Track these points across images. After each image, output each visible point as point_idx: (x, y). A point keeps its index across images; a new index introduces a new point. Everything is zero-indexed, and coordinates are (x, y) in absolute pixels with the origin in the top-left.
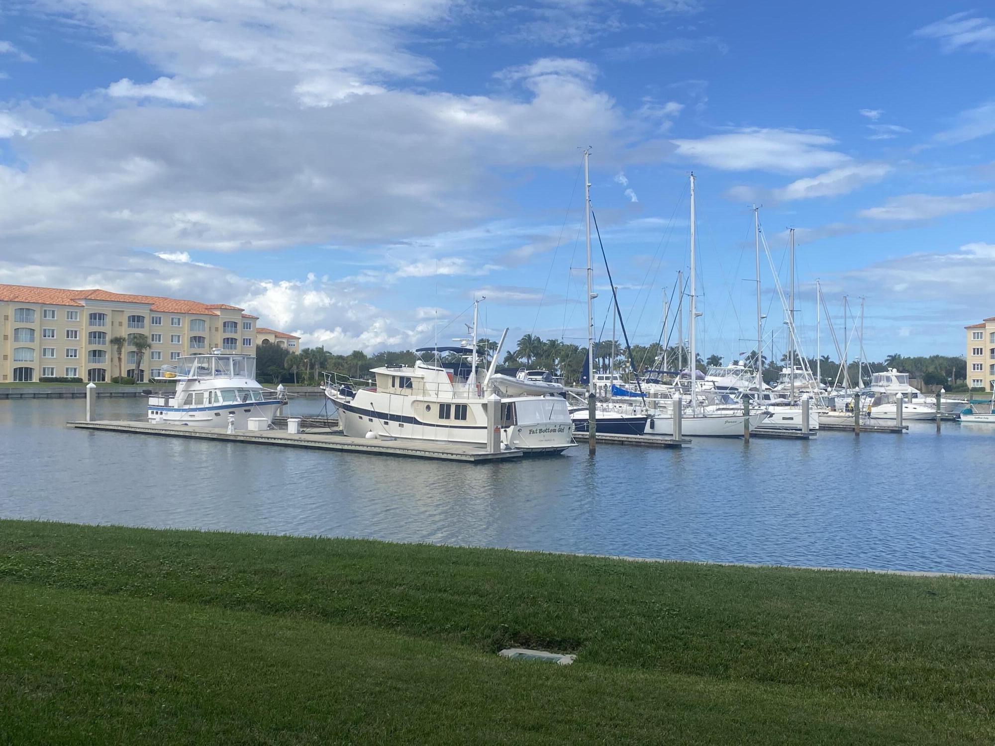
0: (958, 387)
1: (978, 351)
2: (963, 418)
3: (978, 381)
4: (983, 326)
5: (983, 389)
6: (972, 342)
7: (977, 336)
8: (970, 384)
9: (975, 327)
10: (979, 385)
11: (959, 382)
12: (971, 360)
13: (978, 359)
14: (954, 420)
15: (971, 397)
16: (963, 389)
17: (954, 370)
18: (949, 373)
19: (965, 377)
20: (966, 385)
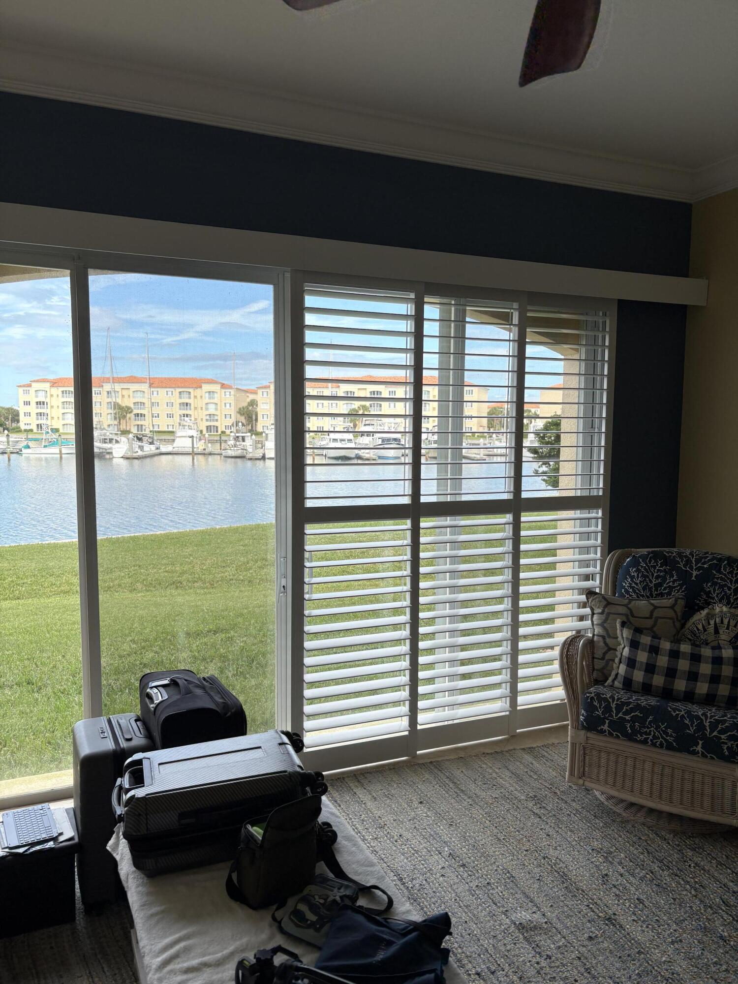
0: (13, 429)
1: (27, 403)
2: (24, 451)
3: (28, 424)
4: (30, 386)
5: (31, 430)
6: (23, 398)
7: (27, 392)
8: (23, 427)
9: (24, 386)
10: (28, 428)
11: (14, 425)
12: (22, 409)
13: (27, 409)
14: (17, 453)
15: (27, 436)
16: (18, 430)
17: (10, 416)
18: (7, 418)
19: (18, 421)
20: (20, 428)
